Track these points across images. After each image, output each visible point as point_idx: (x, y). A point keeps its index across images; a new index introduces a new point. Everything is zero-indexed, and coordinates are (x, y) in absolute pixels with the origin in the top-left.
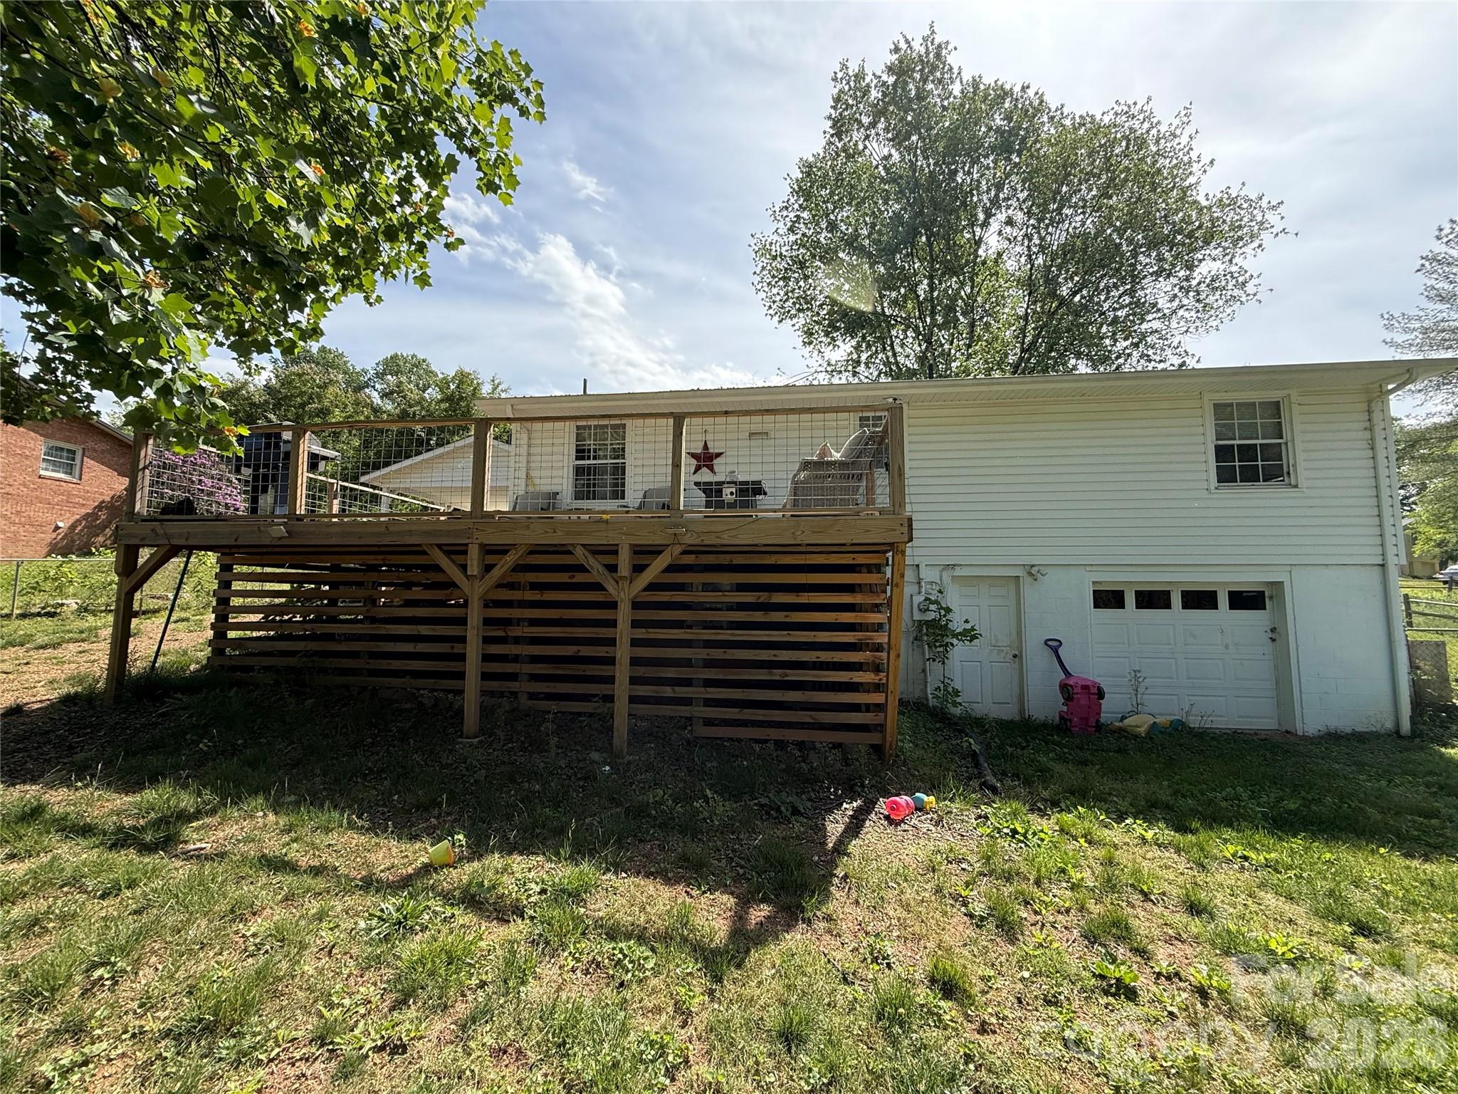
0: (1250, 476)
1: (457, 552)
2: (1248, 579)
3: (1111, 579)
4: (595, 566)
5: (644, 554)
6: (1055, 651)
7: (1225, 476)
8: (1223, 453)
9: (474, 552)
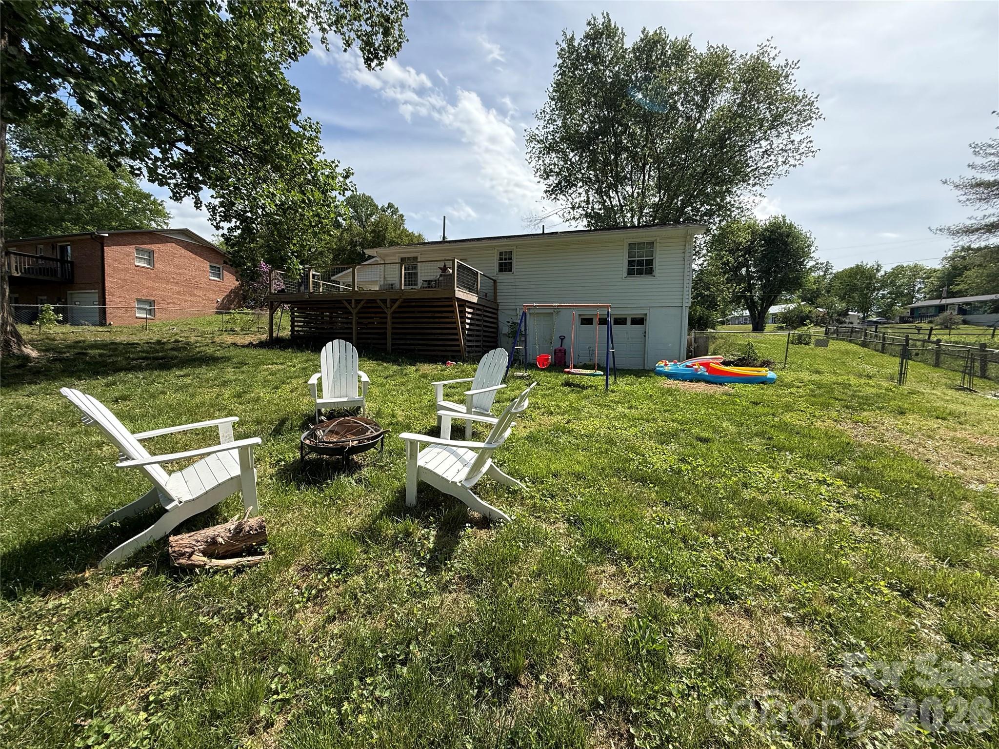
0: (640, 273)
1: (349, 302)
2: (637, 313)
3: (588, 313)
4: (382, 305)
5: (394, 301)
6: (562, 340)
7: (630, 273)
8: (631, 263)
9: (353, 301)
